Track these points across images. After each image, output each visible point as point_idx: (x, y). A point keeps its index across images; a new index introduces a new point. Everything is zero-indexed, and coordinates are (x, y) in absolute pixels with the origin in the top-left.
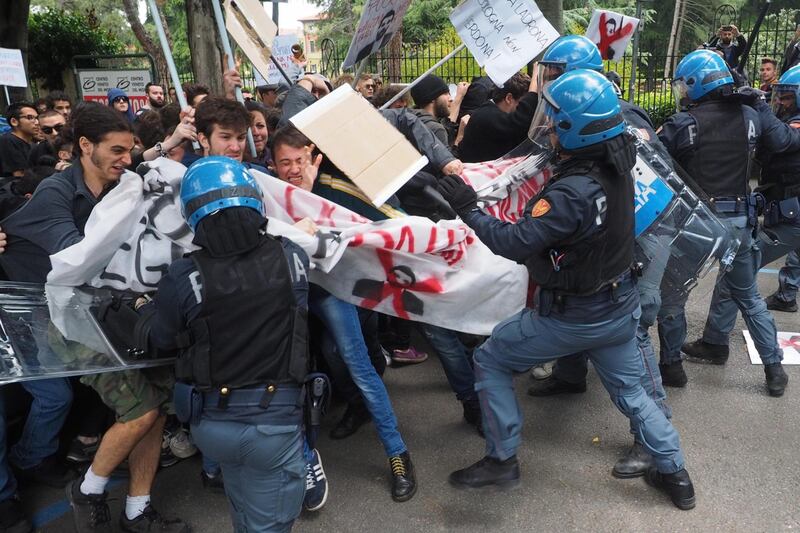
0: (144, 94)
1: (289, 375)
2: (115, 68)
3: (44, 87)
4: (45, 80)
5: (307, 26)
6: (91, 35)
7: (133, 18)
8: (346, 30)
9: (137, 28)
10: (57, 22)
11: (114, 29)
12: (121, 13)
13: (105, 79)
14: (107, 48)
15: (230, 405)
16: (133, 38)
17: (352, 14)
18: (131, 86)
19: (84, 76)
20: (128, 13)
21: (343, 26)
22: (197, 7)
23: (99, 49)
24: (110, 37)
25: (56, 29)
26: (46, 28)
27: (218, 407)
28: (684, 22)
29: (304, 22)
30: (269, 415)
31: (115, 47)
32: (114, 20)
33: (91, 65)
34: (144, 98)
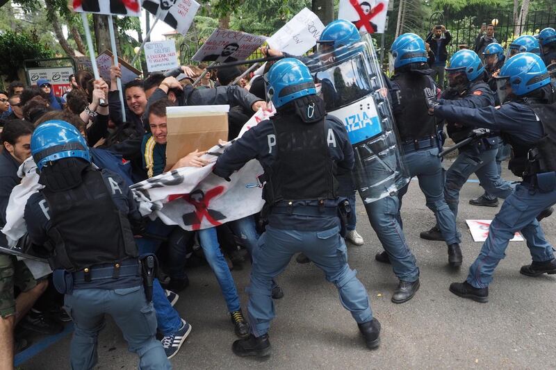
0: (68, 82)
1: (126, 255)
2: (50, 67)
3: (6, 81)
4: (7, 76)
5: (168, 38)
6: (35, 47)
7: (60, 36)
8: (193, 39)
9: (62, 42)
10: (13, 39)
11: (48, 44)
12: (52, 33)
13: (45, 74)
14: (45, 54)
15: (92, 279)
16: (60, 48)
17: (196, 29)
18: (61, 78)
19: (31, 72)
20: (56, 33)
21: (191, 37)
22: (101, 26)
23: (40, 55)
24: (46, 48)
25: (12, 44)
26: (6, 43)
27: (85, 280)
28: (403, 27)
29: (166, 35)
30: (120, 282)
31: (50, 54)
32: (48, 38)
33: (35, 65)
34: (69, 85)
